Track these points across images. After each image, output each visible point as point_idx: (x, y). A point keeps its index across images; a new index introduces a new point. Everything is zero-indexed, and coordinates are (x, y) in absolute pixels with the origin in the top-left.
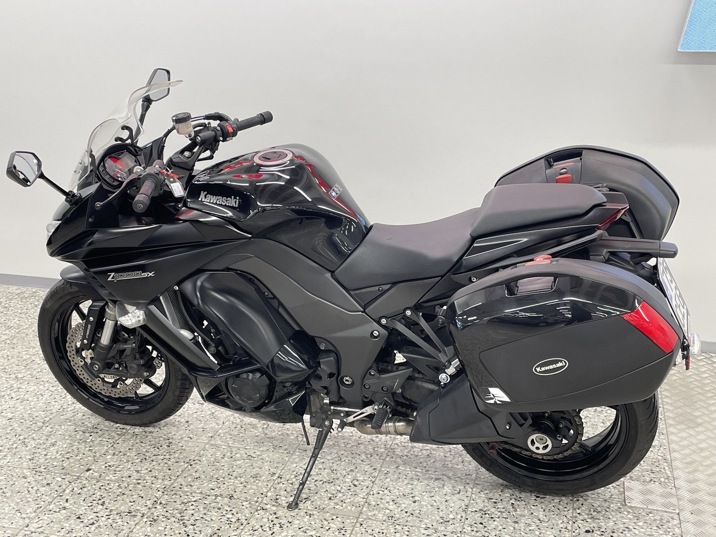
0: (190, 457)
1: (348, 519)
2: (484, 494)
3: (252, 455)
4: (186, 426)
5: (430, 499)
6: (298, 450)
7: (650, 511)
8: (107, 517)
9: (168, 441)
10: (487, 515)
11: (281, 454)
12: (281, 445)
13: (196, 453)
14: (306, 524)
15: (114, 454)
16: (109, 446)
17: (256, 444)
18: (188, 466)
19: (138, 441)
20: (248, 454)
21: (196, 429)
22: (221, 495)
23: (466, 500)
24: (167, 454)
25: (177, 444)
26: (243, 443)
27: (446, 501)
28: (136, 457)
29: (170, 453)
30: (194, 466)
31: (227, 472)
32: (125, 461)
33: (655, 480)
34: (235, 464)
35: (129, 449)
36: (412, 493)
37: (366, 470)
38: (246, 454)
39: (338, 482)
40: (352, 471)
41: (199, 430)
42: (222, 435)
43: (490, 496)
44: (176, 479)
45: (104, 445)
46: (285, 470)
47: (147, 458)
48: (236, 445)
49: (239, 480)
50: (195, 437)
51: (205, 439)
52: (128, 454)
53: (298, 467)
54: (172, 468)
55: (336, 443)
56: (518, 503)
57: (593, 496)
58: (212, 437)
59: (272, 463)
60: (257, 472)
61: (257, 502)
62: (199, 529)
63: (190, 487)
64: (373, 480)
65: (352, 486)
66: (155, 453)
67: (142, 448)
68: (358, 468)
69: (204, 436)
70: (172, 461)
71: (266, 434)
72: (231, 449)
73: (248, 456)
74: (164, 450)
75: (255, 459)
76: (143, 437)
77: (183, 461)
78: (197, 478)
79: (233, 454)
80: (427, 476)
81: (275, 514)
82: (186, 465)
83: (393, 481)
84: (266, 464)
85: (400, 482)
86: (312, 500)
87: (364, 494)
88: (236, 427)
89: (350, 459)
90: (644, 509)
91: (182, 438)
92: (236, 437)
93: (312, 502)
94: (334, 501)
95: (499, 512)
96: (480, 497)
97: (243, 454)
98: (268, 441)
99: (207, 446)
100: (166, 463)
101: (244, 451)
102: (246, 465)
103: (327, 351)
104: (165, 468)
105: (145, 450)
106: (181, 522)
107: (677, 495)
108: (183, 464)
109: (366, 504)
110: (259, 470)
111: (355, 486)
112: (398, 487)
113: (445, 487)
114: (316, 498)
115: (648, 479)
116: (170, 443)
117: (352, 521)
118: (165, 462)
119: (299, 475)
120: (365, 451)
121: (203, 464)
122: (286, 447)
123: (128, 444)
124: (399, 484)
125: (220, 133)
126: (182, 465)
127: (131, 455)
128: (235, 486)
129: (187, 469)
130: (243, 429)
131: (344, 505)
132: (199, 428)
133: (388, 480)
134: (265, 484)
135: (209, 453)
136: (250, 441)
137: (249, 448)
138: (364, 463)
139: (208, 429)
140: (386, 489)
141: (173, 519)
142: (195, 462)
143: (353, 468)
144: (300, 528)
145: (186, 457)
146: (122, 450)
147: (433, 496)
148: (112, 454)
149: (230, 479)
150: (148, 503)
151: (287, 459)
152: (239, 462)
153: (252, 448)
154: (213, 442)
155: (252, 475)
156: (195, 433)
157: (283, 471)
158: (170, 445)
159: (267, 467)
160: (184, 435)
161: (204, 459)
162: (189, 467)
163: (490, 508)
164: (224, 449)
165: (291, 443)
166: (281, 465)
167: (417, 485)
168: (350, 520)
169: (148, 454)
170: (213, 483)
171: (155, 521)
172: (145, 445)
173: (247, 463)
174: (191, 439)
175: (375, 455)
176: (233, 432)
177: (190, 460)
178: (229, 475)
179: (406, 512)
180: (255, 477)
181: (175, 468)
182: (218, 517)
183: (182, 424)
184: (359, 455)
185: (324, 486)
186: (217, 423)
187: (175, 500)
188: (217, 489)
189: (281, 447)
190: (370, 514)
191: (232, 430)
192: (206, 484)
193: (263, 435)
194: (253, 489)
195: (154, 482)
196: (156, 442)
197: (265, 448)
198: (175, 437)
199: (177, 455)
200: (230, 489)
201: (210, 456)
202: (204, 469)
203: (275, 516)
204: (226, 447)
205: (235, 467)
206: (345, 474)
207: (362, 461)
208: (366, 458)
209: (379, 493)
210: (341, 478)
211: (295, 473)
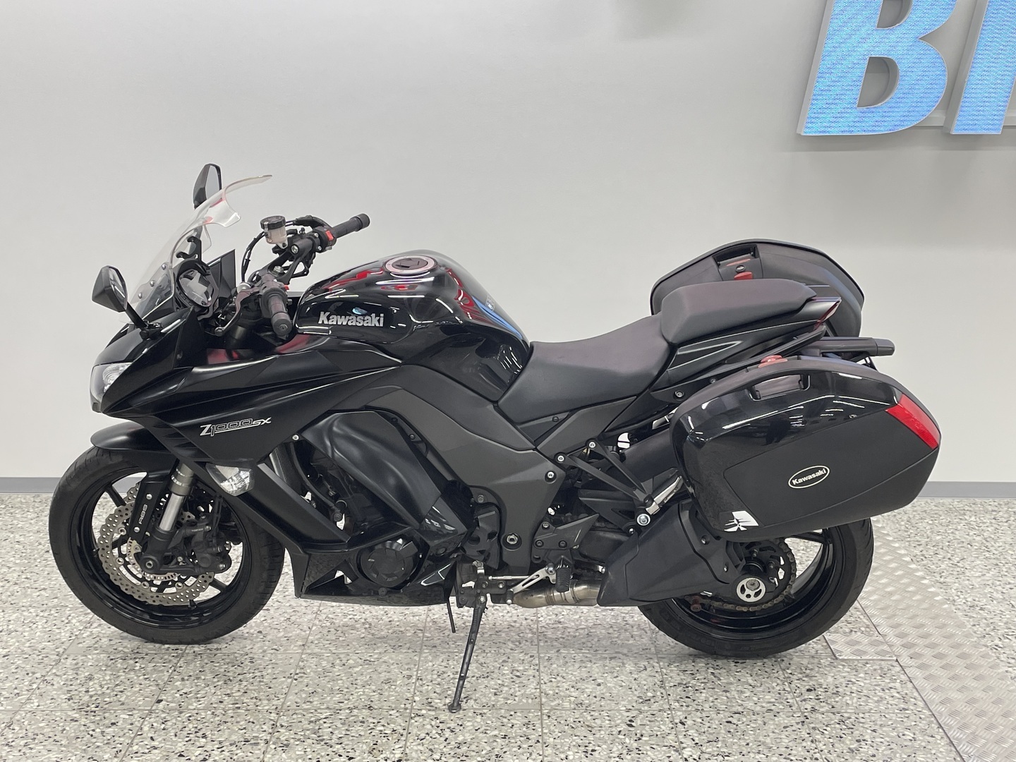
0: (290, 671)
1: (529, 712)
2: (675, 667)
3: (368, 659)
5: (615, 680)
6: (424, 647)
7: (865, 661)
8: (220, 750)
10: (690, 688)
11: (407, 654)
12: (400, 644)
13: (294, 665)
14: (482, 725)
15: (183, 679)
16: (170, 671)
17: (367, 646)
18: (292, 681)
19: (206, 661)
20: (364, 658)
21: (277, 639)
22: (356, 708)
23: (657, 675)
24: (256, 671)
25: (262, 659)
26: (349, 648)
27: (635, 679)
30: (300, 680)
31: (347, 681)
32: (203, 685)
33: (856, 630)
34: (353, 672)
35: (200, 671)
36: (591, 677)
37: (522, 658)
38: (361, 659)
39: (495, 676)
40: (504, 661)
42: (316, 642)
43: (683, 667)
44: (286, 697)
45: (162, 671)
46: (421, 670)
47: (231, 678)
48: (341, 650)
49: (369, 689)
50: (280, 648)
51: (295, 648)
53: (435, 666)
54: (272, 686)
56: (718, 671)
57: (797, 654)
58: (303, 645)
59: (400, 665)
60: (387, 677)
61: (406, 709)
62: (350, 746)
63: (309, 703)
64: (537, 668)
65: (514, 677)
68: (511, 657)
69: (293, 645)
70: (266, 678)
71: (373, 635)
72: (337, 656)
73: (365, 661)
75: (376, 663)
76: (211, 656)
77: (282, 676)
78: (313, 693)
79: (344, 661)
80: (599, 656)
81: (437, 718)
82: (290, 680)
83: (560, 666)
85: (569, 666)
86: (474, 698)
87: (534, 684)
88: (329, 631)
90: (858, 660)
92: (336, 641)
93: (476, 700)
94: (501, 696)
95: (702, 683)
96: (671, 671)
97: (356, 659)
99: (303, 656)
100: (260, 681)
101: (356, 656)
102: (368, 671)
103: (486, 505)
104: (262, 687)
105: (223, 670)
106: (323, 743)
107: (887, 643)
108: (284, 679)
109: (543, 694)
110: (388, 674)
111: (518, 676)
112: (570, 672)
113: (626, 666)
114: (477, 695)
115: (847, 630)
116: (253, 658)
117: (536, 714)
118: (258, 680)
121: (311, 677)
122: (408, 645)
123: (195, 666)
124: (570, 669)
125: (318, 241)
126: (283, 682)
128: (367, 695)
129: (293, 684)
130: (339, 632)
131: (517, 699)
133: (555, 666)
134: (405, 688)
135: (311, 663)
136: (358, 645)
137: (360, 652)
138: (516, 652)
139: (293, 638)
140: (558, 675)
141: (310, 741)
142: (298, 676)
143: (505, 658)
144: (476, 730)
145: (284, 672)
146: (191, 674)
147: (617, 677)
148: (180, 679)
149: (356, 688)
150: (265, 727)
151: (417, 658)
152: (357, 669)
153: (364, 651)
154: (309, 651)
155: (382, 680)
156: (278, 643)
157: (419, 672)
158: (253, 661)
159: (396, 670)
160: (266, 648)
161: (308, 671)
162: (295, 681)
163: (689, 680)
164: (328, 656)
165: (411, 641)
166: (412, 666)
167: (591, 667)
168: (532, 713)
169: (230, 674)
170: (338, 696)
171: (287, 746)
172: (219, 664)
173: (368, 669)
174: (277, 650)
175: (524, 642)
176: (329, 637)
177: (291, 674)
178: (352, 684)
179: (595, 697)
180: (388, 681)
181: (277, 685)
182: (366, 731)
183: (255, 635)
184: (505, 644)
185: (479, 681)
186: (302, 630)
187: (299, 720)
188: (346, 702)
189: (401, 646)
190: (552, 704)
191: (325, 635)
192: (329, 698)
193: (370, 636)
194: (393, 696)
195: (258, 704)
196: (232, 659)
197: (381, 650)
199: (270, 671)
200: (363, 700)
201: (315, 667)
202: (316, 682)
203: (438, 721)
204: (330, 654)
205: (355, 675)
206: (499, 666)
207: (511, 649)
208: (514, 646)
209: (551, 681)
210: (496, 671)
211: (435, 672)
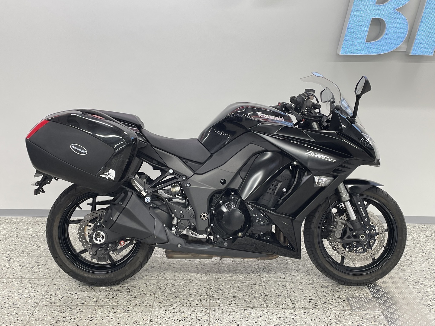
0: (88, 316)
3: (127, 309)
4: (77, 296)
6: (155, 303)
9: (68, 307)
11: (146, 306)
12: (143, 301)
13: (91, 313)
17: (127, 302)
18: (89, 322)
19: (48, 310)
21: (84, 298)
24: (72, 316)
26: (118, 303)
28: (52, 320)
29: (73, 314)
30: (93, 321)
31: (116, 322)
34: (119, 317)
35: (45, 315)
37: (202, 310)
38: (124, 309)
39: (188, 319)
40: (193, 311)
41: (86, 298)
42: (103, 299)
46: (152, 316)
50: (85, 302)
51: (92, 303)
52: (46, 319)
53: (159, 313)
54: (79, 324)
55: (177, 296)
58: (96, 301)
59: (142, 313)
60: (136, 320)
64: (209, 315)
65: (198, 320)
66: (64, 316)
67: (53, 314)
68: (196, 309)
69: (91, 301)
70: (77, 319)
72: (112, 307)
73: (125, 310)
74: (69, 313)
75: (130, 312)
76: (51, 307)
77: (84, 319)
79: (115, 311)
82: (88, 321)
83: (220, 314)
84: (138, 314)
88: (109, 293)
89: (189, 304)
91: (77, 304)
92: (112, 299)
97: (121, 309)
98: (134, 300)
99: (96, 307)
101: (121, 307)
102: (127, 316)
105: (56, 315)
108: (85, 320)
118: (73, 321)
119: (162, 318)
120: (196, 298)
121: (99, 319)
122: (147, 302)
123: (43, 312)
126: (85, 322)
127: (48, 319)
129: (89, 323)
130: (114, 294)
132: (85, 297)
133: (217, 314)
135: (99, 311)
136: (123, 301)
137: (123, 305)
138: (199, 306)
139: (92, 297)
140: (218, 319)
142: (92, 318)
145: (86, 316)
152: (121, 315)
154: (99, 305)
155: (133, 322)
156: (84, 300)
157: (151, 317)
158: (71, 309)
159: (140, 316)
160: (78, 302)
161: (97, 316)
162: (90, 322)
164: (107, 308)
165: (149, 299)
166: (148, 313)
169: (59, 317)
172: (54, 311)
173: (127, 315)
174: (84, 304)
176: (109, 297)
177: (89, 317)
178: (118, 323)
180: (136, 323)
181: (81, 324)
183: (73, 295)
184: (194, 301)
186: (96, 292)
191: (107, 295)
196: (61, 309)
197: (134, 304)
198: (72, 304)
199: (79, 316)
201: (101, 313)
202: (101, 322)
204: (109, 306)
205: (120, 318)
206: (190, 314)
208: (198, 303)
210: (189, 316)
211: (159, 317)
